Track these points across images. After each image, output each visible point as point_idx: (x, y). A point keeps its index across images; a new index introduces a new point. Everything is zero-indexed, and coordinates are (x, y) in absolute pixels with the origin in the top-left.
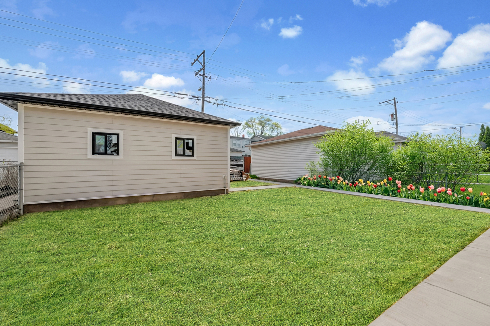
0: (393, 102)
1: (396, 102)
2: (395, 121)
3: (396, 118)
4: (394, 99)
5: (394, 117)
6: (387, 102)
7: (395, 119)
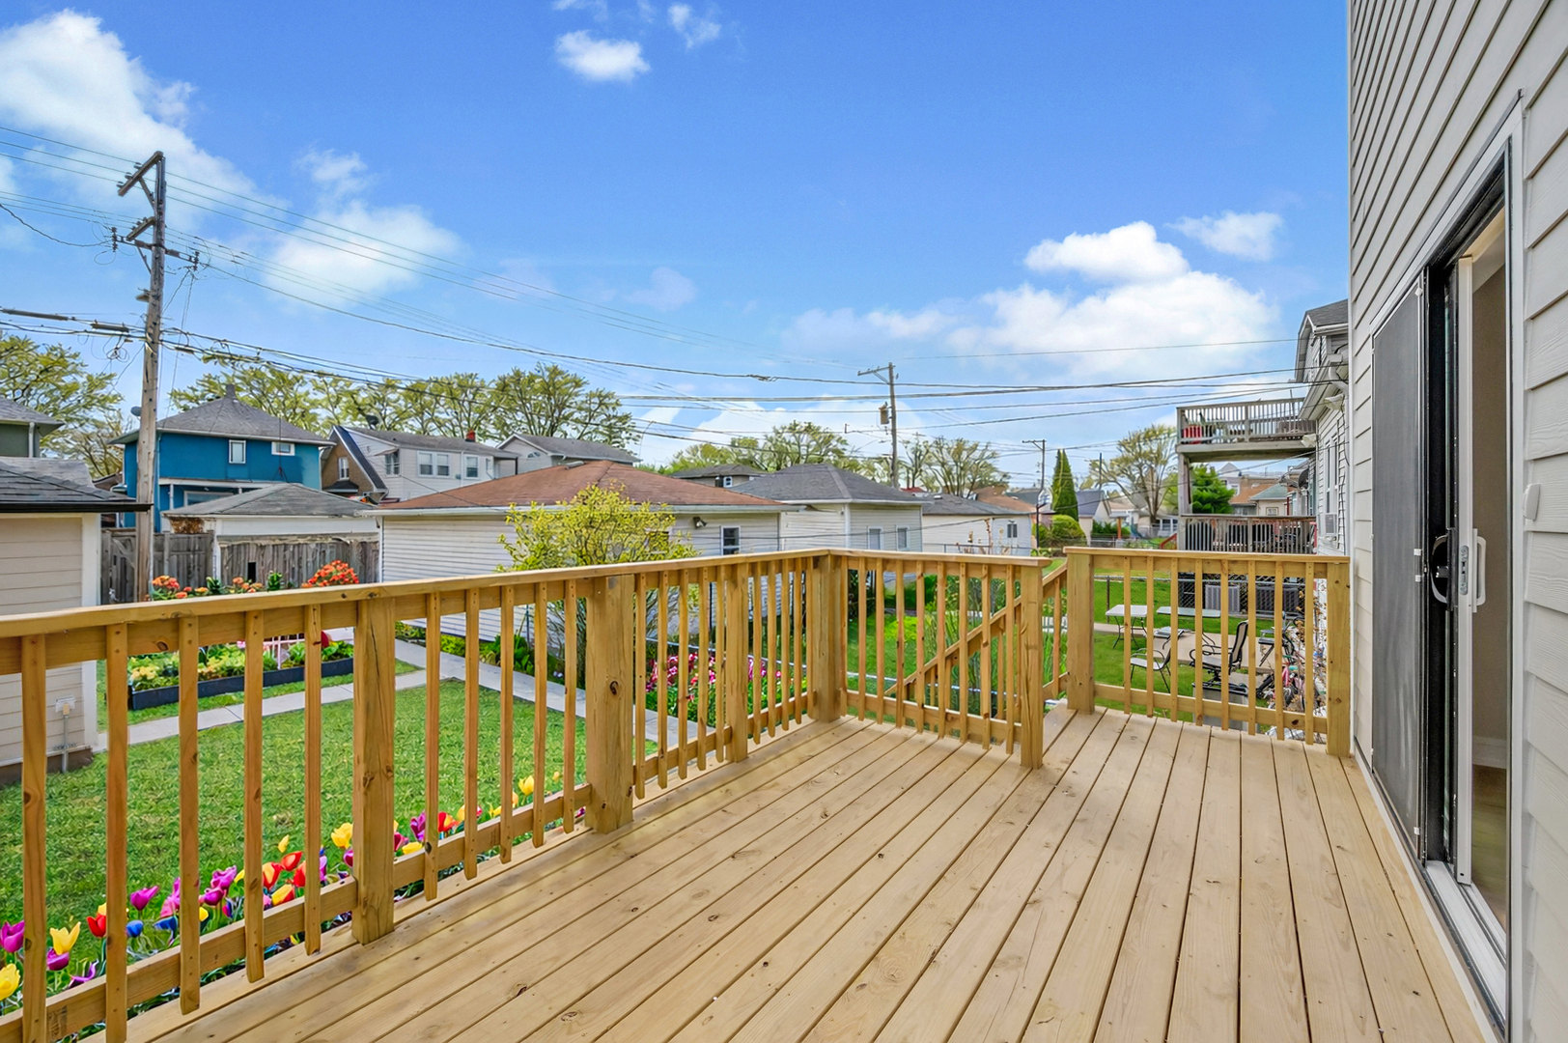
0: (886, 374)
1: (895, 375)
2: (890, 426)
3: (894, 418)
4: (891, 368)
5: (887, 416)
6: (875, 372)
7: (890, 420)
